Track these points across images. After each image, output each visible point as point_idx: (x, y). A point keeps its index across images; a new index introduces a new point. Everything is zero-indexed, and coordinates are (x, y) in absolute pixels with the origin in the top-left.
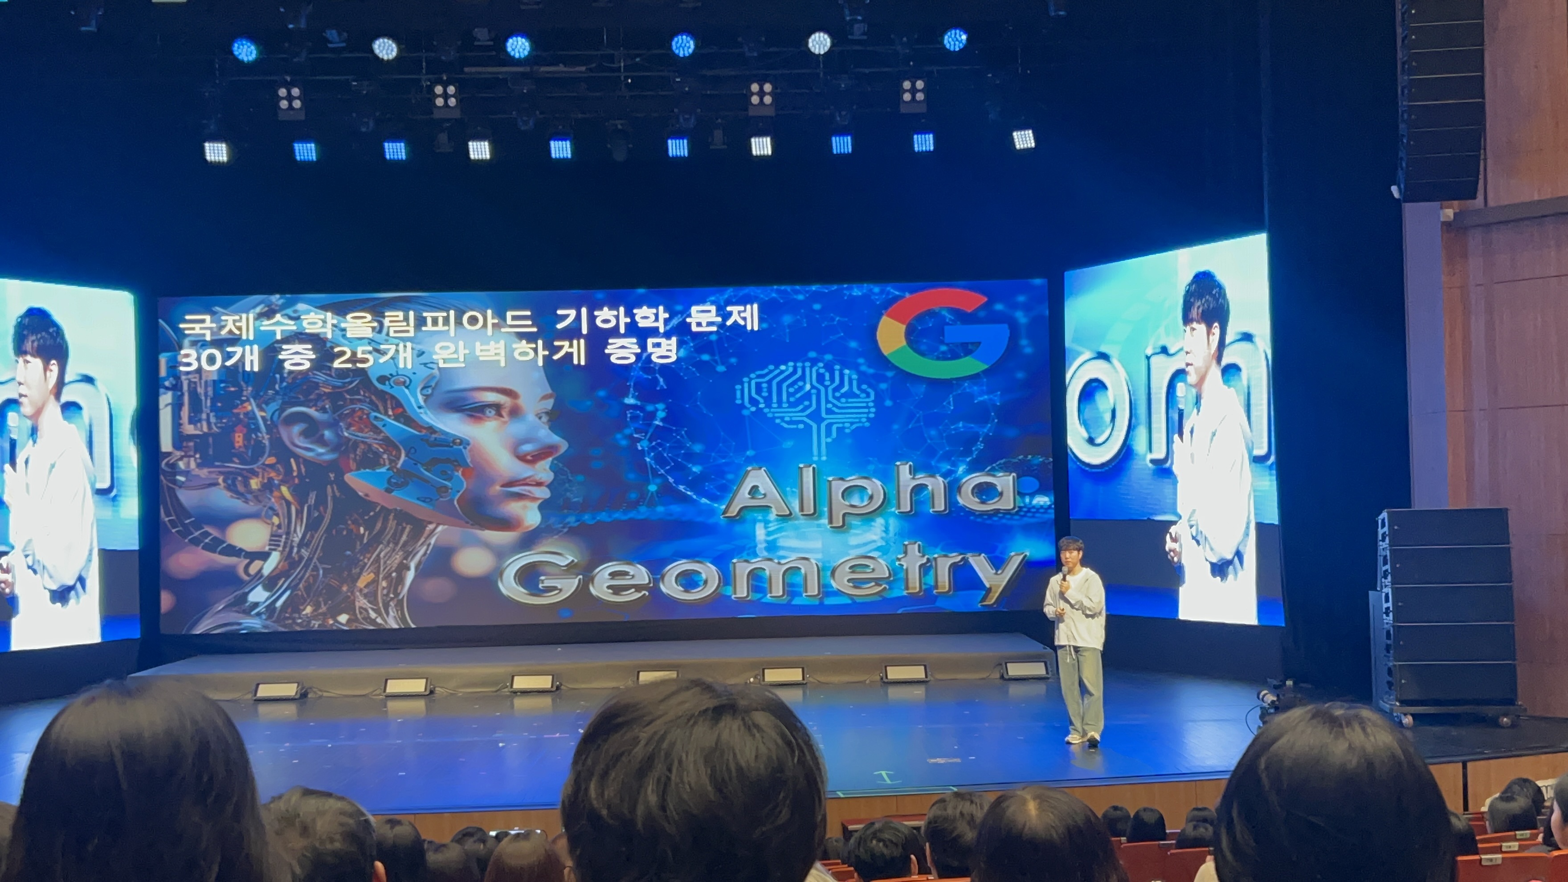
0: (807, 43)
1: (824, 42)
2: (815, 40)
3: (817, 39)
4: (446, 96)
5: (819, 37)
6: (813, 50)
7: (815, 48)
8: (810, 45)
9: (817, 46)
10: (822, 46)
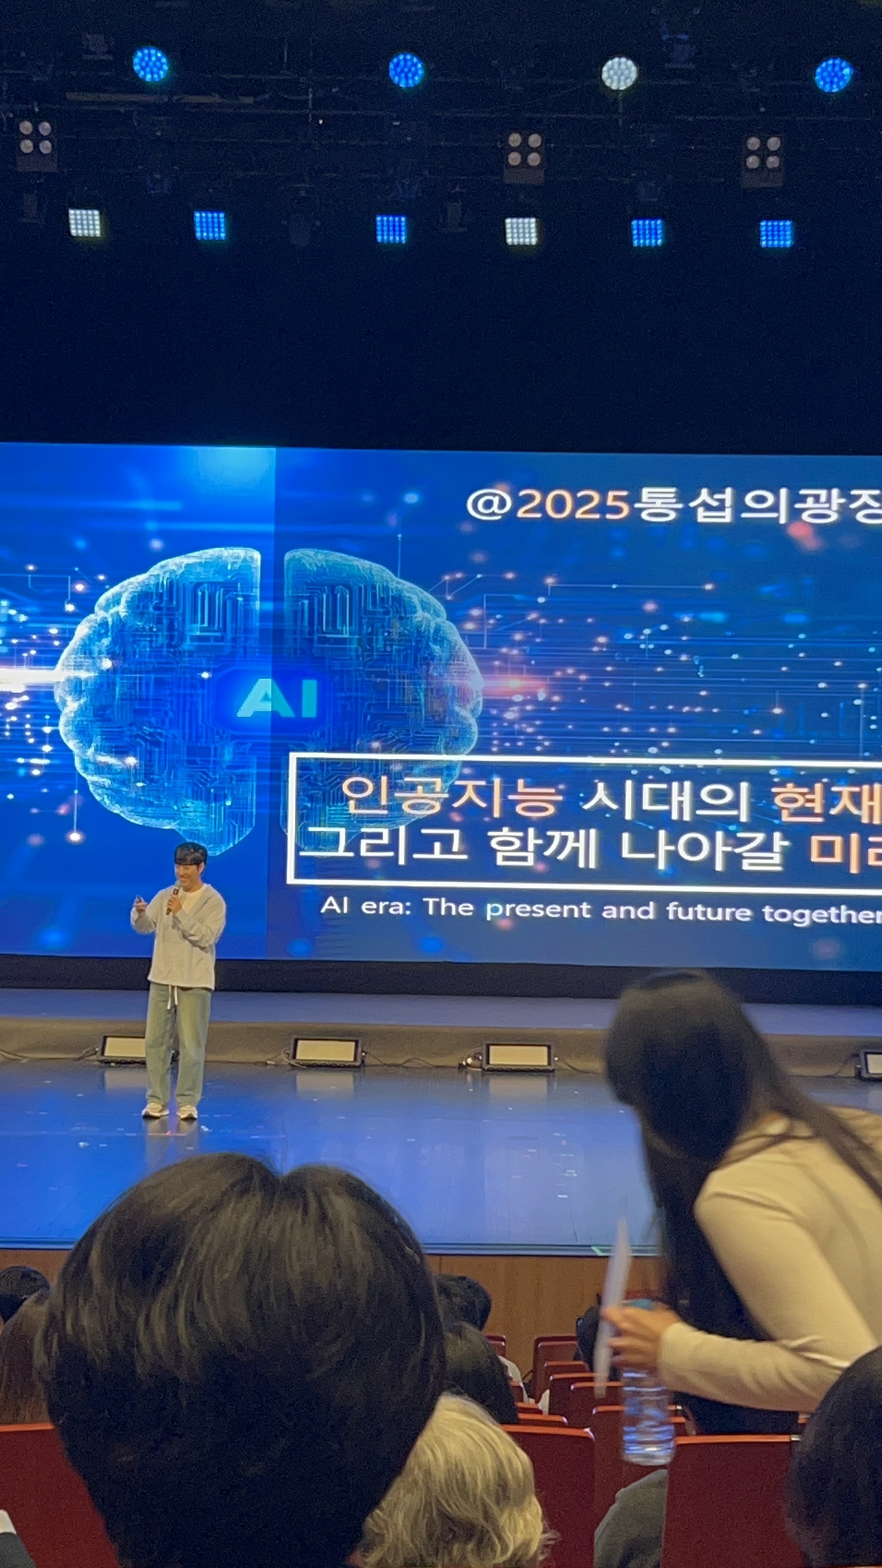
0: (600, 73)
1: (626, 72)
2: (611, 68)
3: (616, 66)
4: (36, 137)
5: (620, 64)
6: (608, 83)
7: (612, 82)
8: (605, 76)
9: (615, 78)
10: (623, 78)
